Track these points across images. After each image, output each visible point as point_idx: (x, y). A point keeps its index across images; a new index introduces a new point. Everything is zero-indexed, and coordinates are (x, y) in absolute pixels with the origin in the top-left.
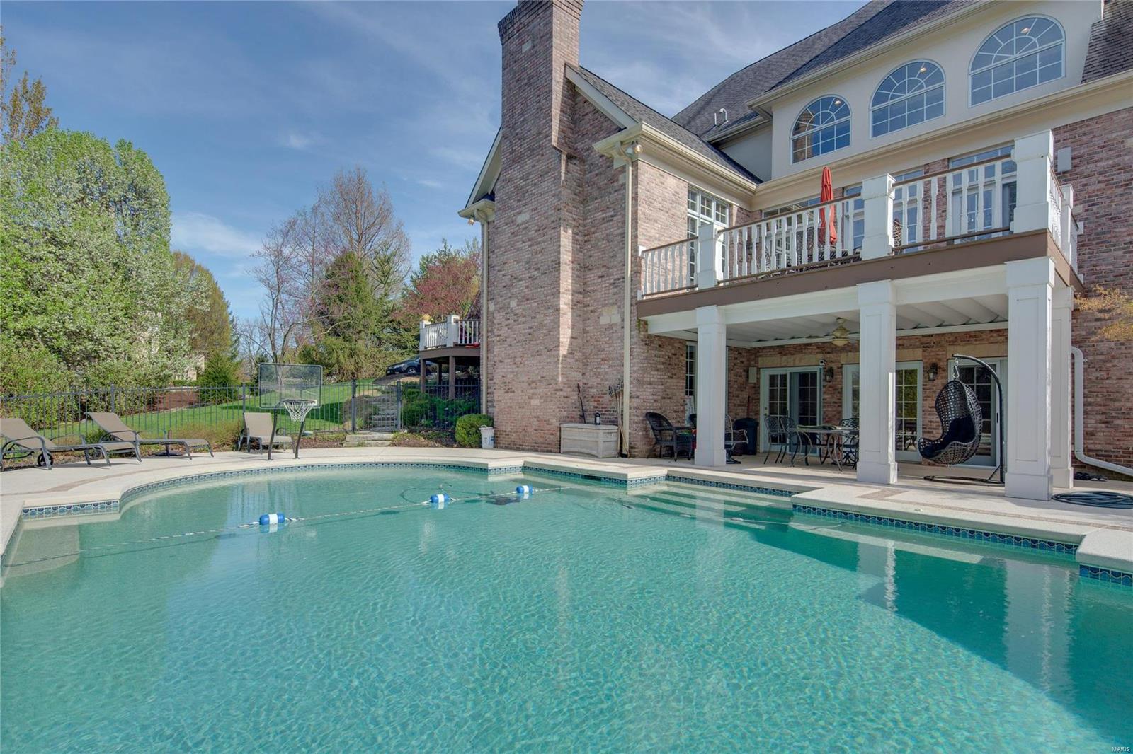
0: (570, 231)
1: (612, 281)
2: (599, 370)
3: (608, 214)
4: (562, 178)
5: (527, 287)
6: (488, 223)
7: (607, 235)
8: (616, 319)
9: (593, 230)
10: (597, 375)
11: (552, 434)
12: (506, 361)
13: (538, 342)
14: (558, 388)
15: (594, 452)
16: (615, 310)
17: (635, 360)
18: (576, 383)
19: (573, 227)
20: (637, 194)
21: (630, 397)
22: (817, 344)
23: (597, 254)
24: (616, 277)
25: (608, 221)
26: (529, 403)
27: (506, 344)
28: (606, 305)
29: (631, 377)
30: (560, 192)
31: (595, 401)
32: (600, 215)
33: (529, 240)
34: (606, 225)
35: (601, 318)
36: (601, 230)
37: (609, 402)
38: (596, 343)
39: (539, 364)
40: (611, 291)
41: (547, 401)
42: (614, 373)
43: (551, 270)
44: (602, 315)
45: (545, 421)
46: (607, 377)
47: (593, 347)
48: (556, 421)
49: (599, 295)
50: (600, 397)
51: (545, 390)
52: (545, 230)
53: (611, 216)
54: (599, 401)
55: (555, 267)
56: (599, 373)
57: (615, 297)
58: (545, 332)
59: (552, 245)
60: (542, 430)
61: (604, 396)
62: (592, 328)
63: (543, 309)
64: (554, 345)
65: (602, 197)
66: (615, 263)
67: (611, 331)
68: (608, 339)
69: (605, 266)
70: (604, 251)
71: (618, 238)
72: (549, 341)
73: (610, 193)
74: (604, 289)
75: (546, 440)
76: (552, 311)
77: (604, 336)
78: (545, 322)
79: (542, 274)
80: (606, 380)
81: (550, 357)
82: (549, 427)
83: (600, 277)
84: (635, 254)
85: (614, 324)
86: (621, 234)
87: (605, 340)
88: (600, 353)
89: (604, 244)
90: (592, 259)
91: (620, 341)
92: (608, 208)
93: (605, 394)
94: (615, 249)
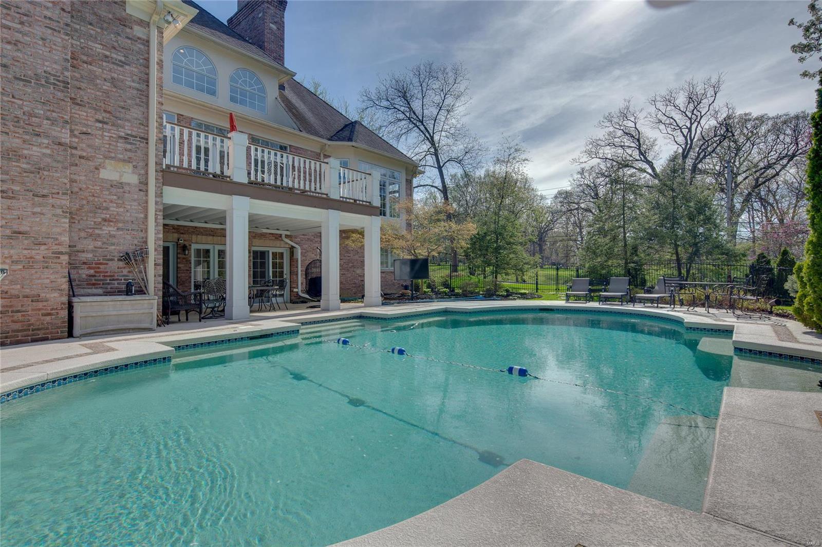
1: (123, 134)
2: (97, 231)
3: (114, 56)
7: (113, 78)
8: (130, 177)
10: (94, 237)
11: (48, 315)
16: (128, 168)
17: (160, 228)
21: (155, 264)
23: (92, 92)
24: (129, 132)
25: (113, 63)
28: (112, 158)
31: (90, 268)
32: (98, 48)
34: (111, 66)
35: (102, 171)
36: (101, 67)
37: (117, 270)
38: (91, 198)
39: (6, 212)
40: (121, 145)
41: (32, 267)
42: (129, 237)
43: (43, 82)
44: (104, 168)
45: (27, 297)
46: (114, 240)
47: (84, 202)
48: (62, 295)
49: (97, 142)
50: (101, 264)
51: (25, 252)
52: (25, 18)
53: (120, 61)
54: (99, 268)
55: (54, 84)
56: (99, 235)
57: (128, 153)
58: (24, 166)
59: (48, 50)
60: (18, 311)
61: (110, 263)
62: (83, 178)
63: (21, 131)
64: (54, 191)
65: (102, 29)
66: (127, 116)
67: (121, 190)
68: (115, 197)
69: (109, 112)
70: (106, 93)
71: (135, 92)
72: (39, 181)
73: (119, 34)
74: (107, 138)
75: (30, 325)
76: (46, 141)
77: (107, 193)
78: (25, 152)
79: (16, 78)
80: (113, 244)
81: (40, 205)
82: (40, 305)
83: (100, 122)
84: (159, 120)
85: (129, 184)
86: (138, 90)
87: (109, 197)
88: (100, 211)
89: (107, 86)
90: (82, 93)
91: (135, 203)
92: (114, 48)
93: (112, 260)
94: (129, 101)
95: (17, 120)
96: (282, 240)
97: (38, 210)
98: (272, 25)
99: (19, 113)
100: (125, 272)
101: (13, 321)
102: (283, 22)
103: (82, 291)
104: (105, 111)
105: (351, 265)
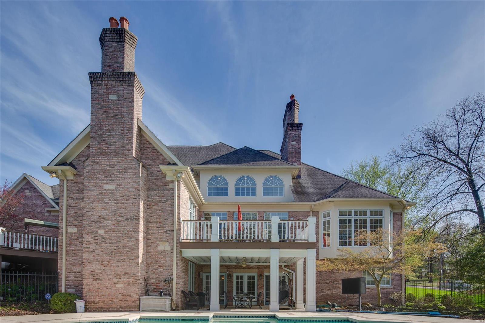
0: (143, 202)
1: (165, 230)
2: (157, 271)
3: (162, 199)
4: (141, 176)
5: (113, 225)
6: (67, 180)
7: (162, 209)
8: (168, 248)
9: (153, 204)
10: (156, 273)
11: (133, 302)
12: (94, 263)
13: (122, 254)
14: (137, 278)
15: (163, 309)
16: (167, 244)
17: (179, 268)
18: (144, 276)
19: (144, 201)
20: (180, 195)
21: (176, 284)
22: (225, 265)
23: (155, 216)
24: (168, 229)
25: (162, 202)
26: (115, 286)
27: (94, 253)
28: (162, 241)
29: (176, 275)
30: (139, 182)
31: (154, 285)
32: (157, 199)
33: (115, 200)
34: (162, 204)
35: (158, 247)
36: (158, 206)
37: (163, 286)
38: (155, 258)
39: (123, 266)
40: (165, 235)
41: (129, 285)
42: (167, 272)
43: (132, 219)
44: (159, 245)
45: (128, 295)
46: (162, 274)
47: (153, 260)
48: (137, 295)
49: (157, 236)
50: (158, 283)
51: (128, 280)
52: (128, 198)
53: (165, 201)
54: (157, 285)
55: (136, 218)
56: (157, 272)
57: (167, 238)
58: (127, 250)
59: (133, 206)
60: (126, 300)
61: (161, 283)
62: (152, 250)
63: (126, 238)
64: (135, 257)
65: (159, 190)
66: (167, 223)
67: (165, 253)
68: (163, 257)
69: (161, 223)
70: (160, 216)
71: (169, 212)
72: (131, 254)
73: (164, 190)
74: (160, 233)
75: (129, 305)
76: (133, 240)
77: (160, 255)
78: (128, 245)
79: (125, 220)
80: (162, 276)
81: (132, 263)
82: (131, 298)
83: (158, 227)
84: (178, 221)
85: (167, 250)
86: (171, 210)
87: (161, 257)
88: (158, 263)
89: (160, 213)
90: (152, 218)
91: (170, 258)
92: (162, 196)
93: (162, 282)
94: (168, 216)
95: (126, 234)
96: (283, 269)
97: (131, 265)
98: (292, 143)
99: (126, 232)
100: (166, 287)
101: (124, 304)
102: (300, 138)
103: (152, 294)
104: (159, 223)
105: (336, 283)
